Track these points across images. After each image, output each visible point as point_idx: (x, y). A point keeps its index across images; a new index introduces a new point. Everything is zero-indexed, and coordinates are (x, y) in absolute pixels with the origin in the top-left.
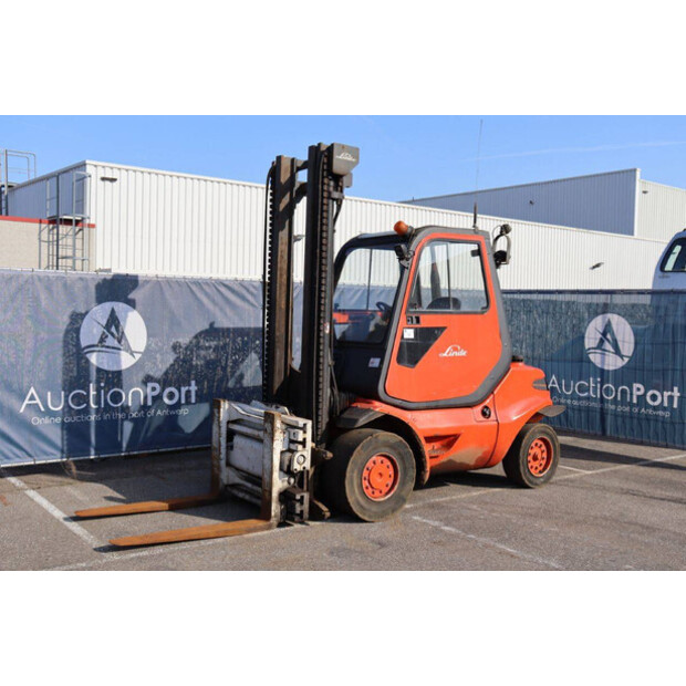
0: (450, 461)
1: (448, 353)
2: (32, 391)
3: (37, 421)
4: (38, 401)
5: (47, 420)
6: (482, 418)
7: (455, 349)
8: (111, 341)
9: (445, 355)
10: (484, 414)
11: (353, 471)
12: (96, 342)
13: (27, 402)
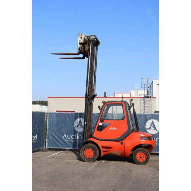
0: (111, 153)
1: (111, 129)
2: (65, 135)
3: (65, 140)
4: (66, 137)
5: (67, 141)
6: (120, 144)
7: (113, 128)
8: (79, 126)
9: (110, 129)
10: (121, 144)
11: (82, 151)
12: (77, 126)
13: (64, 137)
